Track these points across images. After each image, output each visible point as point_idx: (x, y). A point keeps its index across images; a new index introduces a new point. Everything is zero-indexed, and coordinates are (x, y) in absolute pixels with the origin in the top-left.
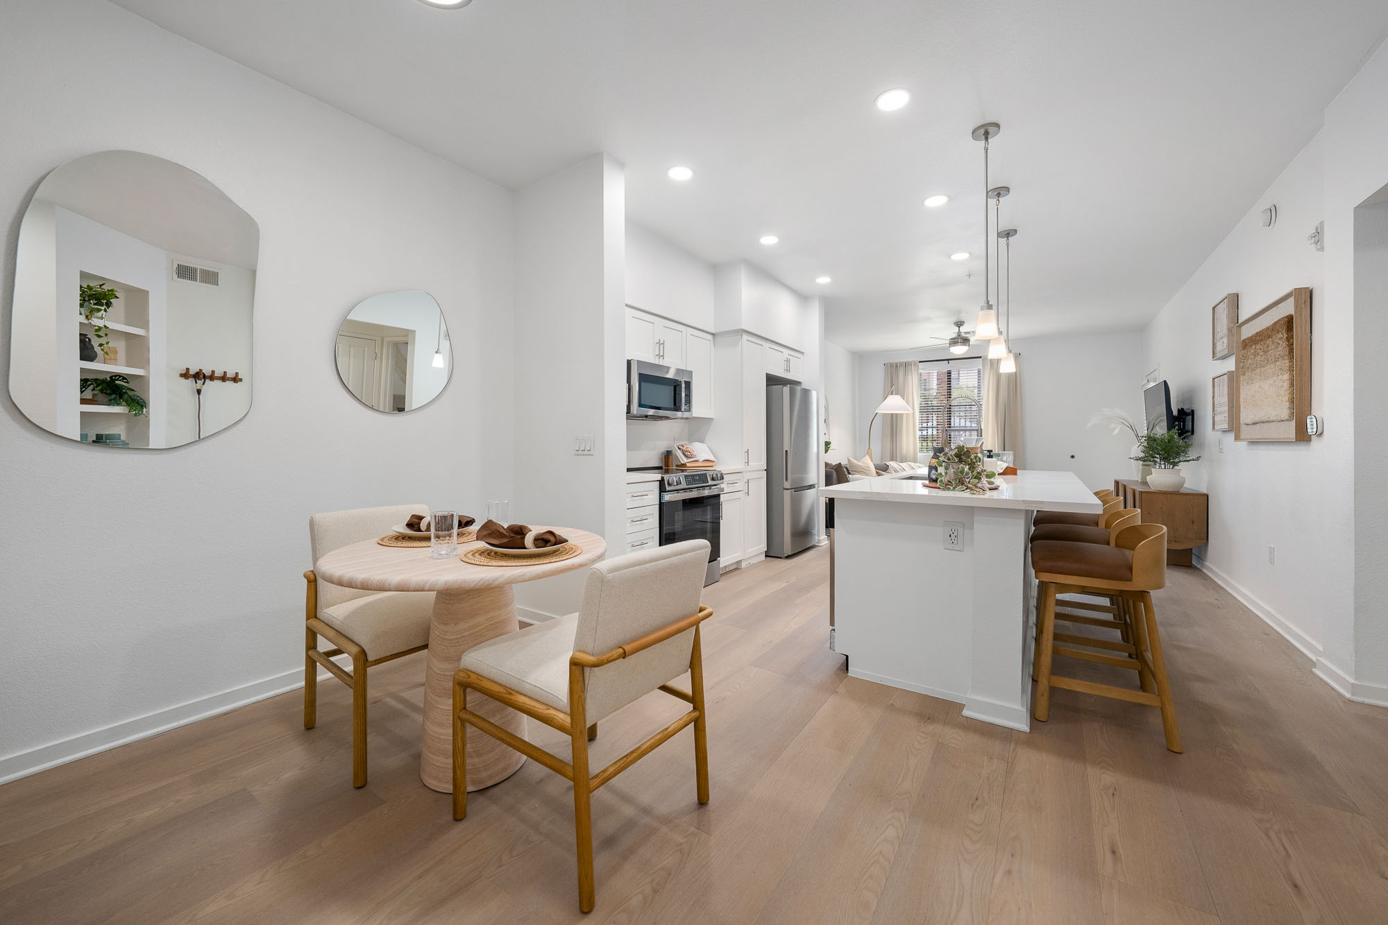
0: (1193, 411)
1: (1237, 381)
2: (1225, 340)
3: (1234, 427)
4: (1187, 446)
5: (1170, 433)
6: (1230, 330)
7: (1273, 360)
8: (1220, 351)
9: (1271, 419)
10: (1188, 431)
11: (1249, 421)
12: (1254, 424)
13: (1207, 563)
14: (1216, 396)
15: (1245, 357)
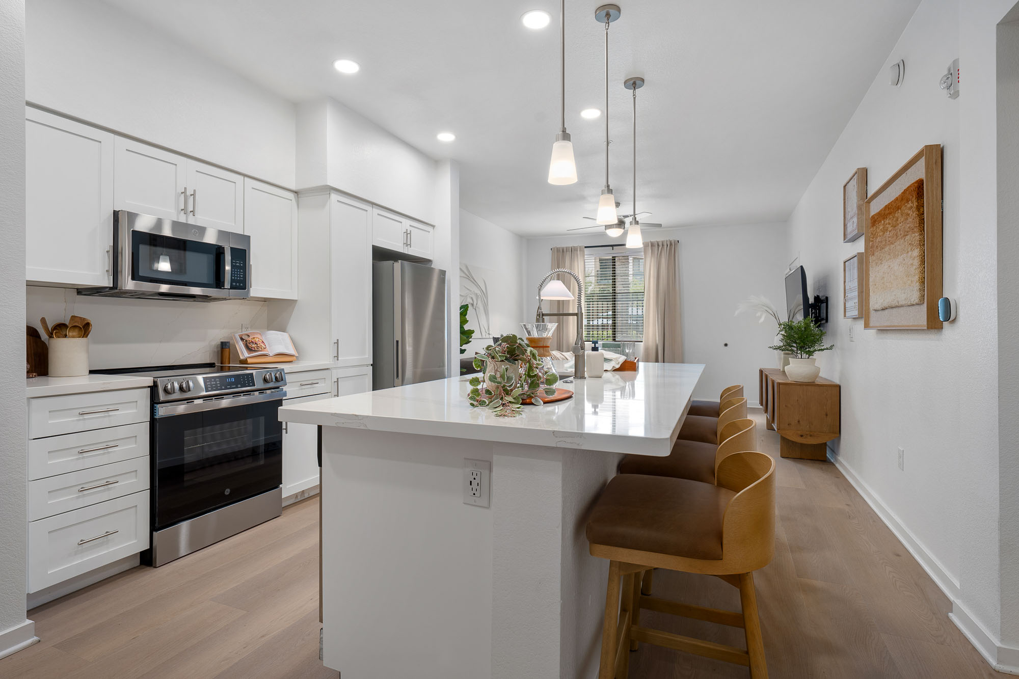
0: (827, 298)
1: (866, 263)
2: (855, 220)
3: (864, 314)
4: (822, 334)
5: (806, 321)
6: (859, 208)
7: (903, 235)
8: (851, 232)
9: (901, 303)
10: (823, 319)
11: (878, 307)
12: (883, 310)
13: (840, 458)
14: (847, 281)
15: (874, 235)
